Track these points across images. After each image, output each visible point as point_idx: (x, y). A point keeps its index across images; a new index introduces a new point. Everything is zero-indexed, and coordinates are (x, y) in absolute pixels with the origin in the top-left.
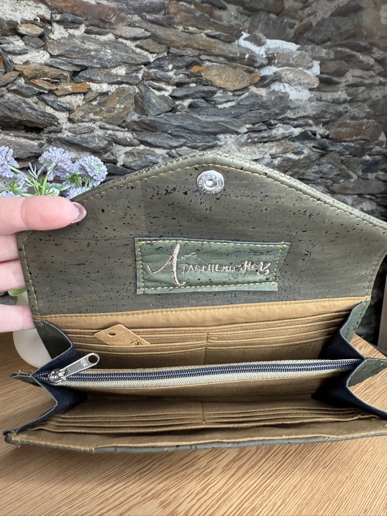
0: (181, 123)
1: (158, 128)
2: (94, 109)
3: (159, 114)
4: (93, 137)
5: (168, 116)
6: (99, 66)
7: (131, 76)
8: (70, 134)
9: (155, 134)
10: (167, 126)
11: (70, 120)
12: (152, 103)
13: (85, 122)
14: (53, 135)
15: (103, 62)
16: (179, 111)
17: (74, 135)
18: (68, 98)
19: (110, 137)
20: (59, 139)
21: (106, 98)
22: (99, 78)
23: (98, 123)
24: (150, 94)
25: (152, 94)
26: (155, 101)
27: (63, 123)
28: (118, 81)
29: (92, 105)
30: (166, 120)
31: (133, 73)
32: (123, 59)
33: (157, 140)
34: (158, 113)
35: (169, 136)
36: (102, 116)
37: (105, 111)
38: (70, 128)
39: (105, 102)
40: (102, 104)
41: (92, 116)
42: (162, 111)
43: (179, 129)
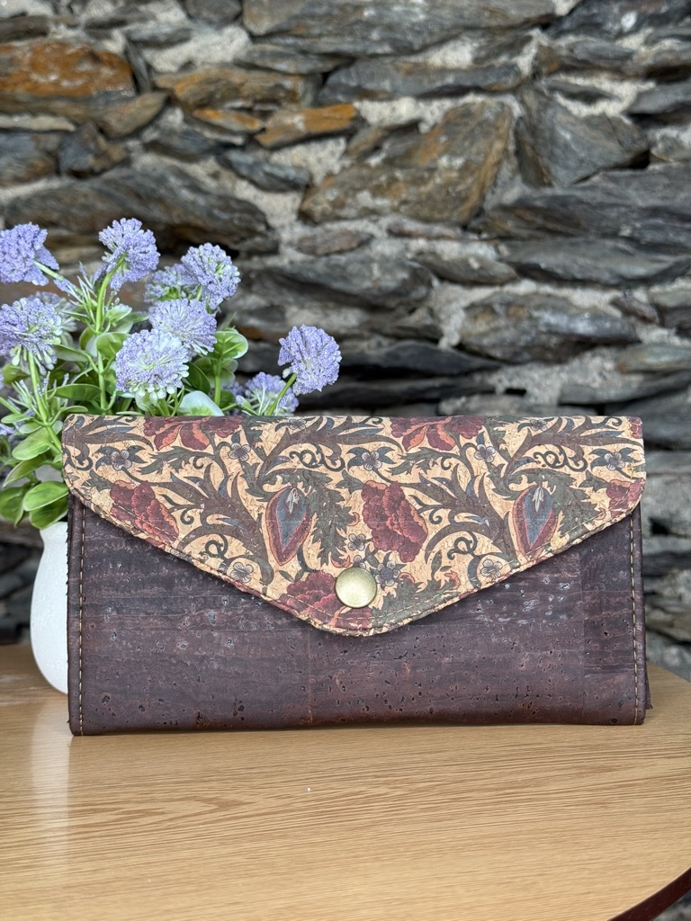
0: (664, 198)
1: (583, 223)
2: (371, 179)
3: (586, 178)
4: (367, 262)
5: (614, 180)
6: (387, 49)
7: (491, 67)
8: (299, 257)
9: (572, 244)
10: (613, 213)
11: (304, 216)
12: (561, 142)
13: (345, 219)
14: (256, 263)
15: (399, 36)
16: (660, 160)
17: (311, 257)
18: (298, 154)
19: (421, 258)
20: (271, 273)
21: (409, 142)
22: (386, 85)
23: (386, 221)
24: (555, 113)
25: (560, 116)
26: (568, 136)
27: (283, 227)
28: (447, 86)
29: (368, 166)
30: (609, 193)
31: (497, 55)
32: (462, 17)
33: (575, 262)
34: (582, 173)
35: (622, 245)
36: (395, 196)
37: (405, 182)
38: (302, 240)
39: (408, 154)
40: (397, 162)
41: (365, 198)
42: (595, 165)
43: (660, 221)
